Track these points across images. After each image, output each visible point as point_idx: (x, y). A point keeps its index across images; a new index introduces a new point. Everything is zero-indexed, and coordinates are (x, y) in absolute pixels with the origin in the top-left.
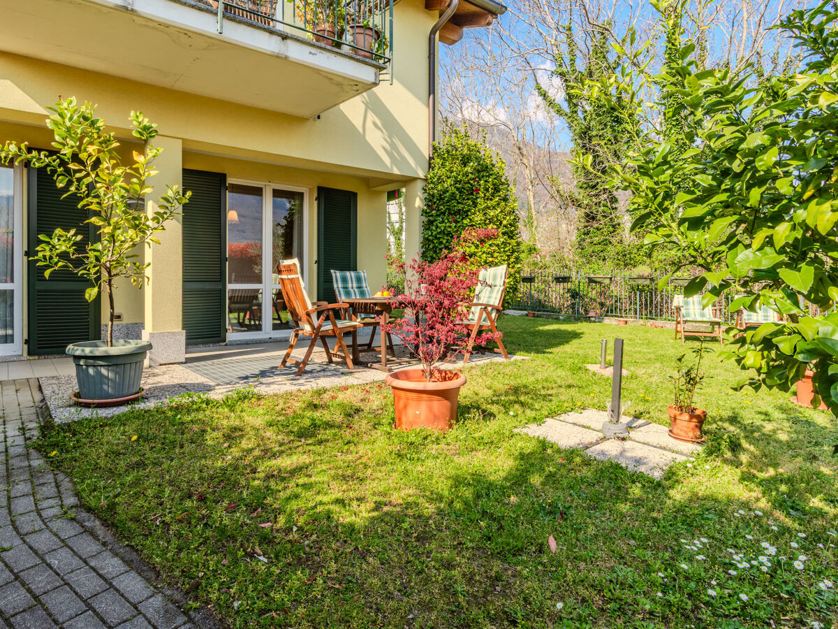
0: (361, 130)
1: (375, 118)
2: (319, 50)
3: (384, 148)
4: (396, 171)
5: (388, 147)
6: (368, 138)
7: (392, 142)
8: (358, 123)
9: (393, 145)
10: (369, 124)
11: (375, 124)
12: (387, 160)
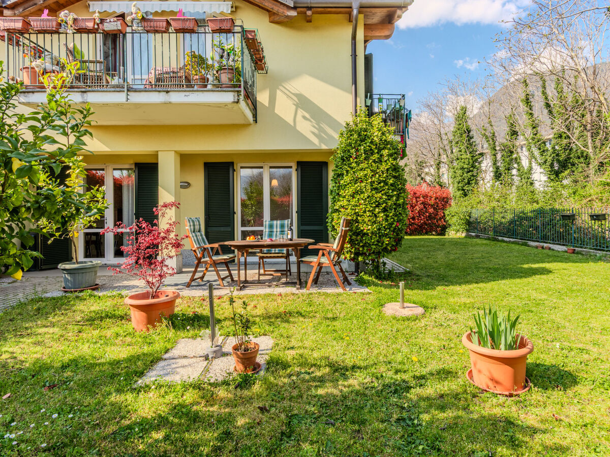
0: (292, 124)
1: (304, 112)
2: (191, 93)
3: (313, 133)
4: (324, 147)
5: (316, 131)
6: (299, 128)
7: (320, 127)
8: (289, 119)
9: (321, 129)
10: (299, 117)
11: (304, 117)
12: (315, 141)
